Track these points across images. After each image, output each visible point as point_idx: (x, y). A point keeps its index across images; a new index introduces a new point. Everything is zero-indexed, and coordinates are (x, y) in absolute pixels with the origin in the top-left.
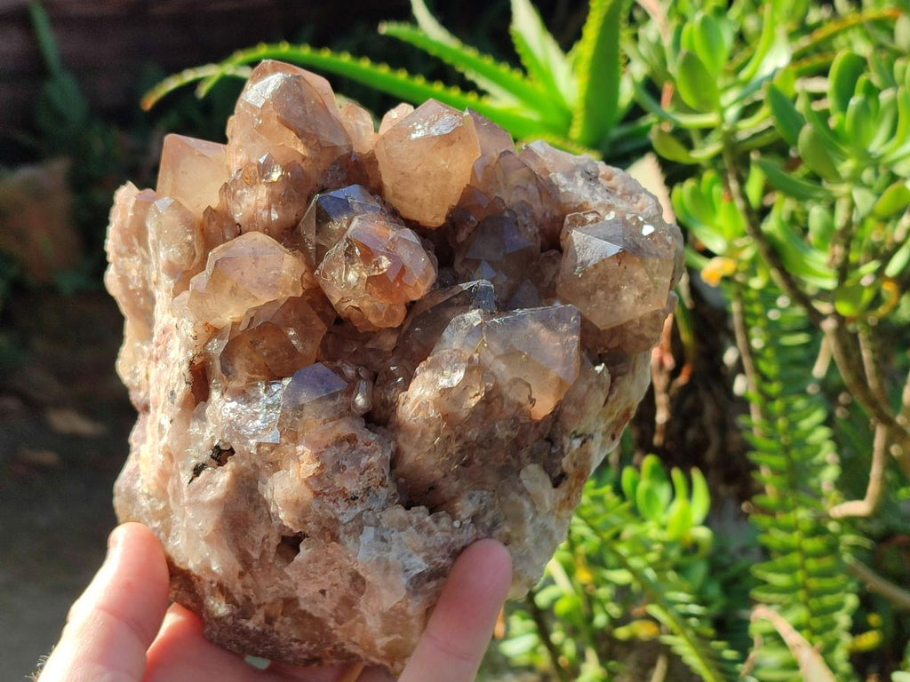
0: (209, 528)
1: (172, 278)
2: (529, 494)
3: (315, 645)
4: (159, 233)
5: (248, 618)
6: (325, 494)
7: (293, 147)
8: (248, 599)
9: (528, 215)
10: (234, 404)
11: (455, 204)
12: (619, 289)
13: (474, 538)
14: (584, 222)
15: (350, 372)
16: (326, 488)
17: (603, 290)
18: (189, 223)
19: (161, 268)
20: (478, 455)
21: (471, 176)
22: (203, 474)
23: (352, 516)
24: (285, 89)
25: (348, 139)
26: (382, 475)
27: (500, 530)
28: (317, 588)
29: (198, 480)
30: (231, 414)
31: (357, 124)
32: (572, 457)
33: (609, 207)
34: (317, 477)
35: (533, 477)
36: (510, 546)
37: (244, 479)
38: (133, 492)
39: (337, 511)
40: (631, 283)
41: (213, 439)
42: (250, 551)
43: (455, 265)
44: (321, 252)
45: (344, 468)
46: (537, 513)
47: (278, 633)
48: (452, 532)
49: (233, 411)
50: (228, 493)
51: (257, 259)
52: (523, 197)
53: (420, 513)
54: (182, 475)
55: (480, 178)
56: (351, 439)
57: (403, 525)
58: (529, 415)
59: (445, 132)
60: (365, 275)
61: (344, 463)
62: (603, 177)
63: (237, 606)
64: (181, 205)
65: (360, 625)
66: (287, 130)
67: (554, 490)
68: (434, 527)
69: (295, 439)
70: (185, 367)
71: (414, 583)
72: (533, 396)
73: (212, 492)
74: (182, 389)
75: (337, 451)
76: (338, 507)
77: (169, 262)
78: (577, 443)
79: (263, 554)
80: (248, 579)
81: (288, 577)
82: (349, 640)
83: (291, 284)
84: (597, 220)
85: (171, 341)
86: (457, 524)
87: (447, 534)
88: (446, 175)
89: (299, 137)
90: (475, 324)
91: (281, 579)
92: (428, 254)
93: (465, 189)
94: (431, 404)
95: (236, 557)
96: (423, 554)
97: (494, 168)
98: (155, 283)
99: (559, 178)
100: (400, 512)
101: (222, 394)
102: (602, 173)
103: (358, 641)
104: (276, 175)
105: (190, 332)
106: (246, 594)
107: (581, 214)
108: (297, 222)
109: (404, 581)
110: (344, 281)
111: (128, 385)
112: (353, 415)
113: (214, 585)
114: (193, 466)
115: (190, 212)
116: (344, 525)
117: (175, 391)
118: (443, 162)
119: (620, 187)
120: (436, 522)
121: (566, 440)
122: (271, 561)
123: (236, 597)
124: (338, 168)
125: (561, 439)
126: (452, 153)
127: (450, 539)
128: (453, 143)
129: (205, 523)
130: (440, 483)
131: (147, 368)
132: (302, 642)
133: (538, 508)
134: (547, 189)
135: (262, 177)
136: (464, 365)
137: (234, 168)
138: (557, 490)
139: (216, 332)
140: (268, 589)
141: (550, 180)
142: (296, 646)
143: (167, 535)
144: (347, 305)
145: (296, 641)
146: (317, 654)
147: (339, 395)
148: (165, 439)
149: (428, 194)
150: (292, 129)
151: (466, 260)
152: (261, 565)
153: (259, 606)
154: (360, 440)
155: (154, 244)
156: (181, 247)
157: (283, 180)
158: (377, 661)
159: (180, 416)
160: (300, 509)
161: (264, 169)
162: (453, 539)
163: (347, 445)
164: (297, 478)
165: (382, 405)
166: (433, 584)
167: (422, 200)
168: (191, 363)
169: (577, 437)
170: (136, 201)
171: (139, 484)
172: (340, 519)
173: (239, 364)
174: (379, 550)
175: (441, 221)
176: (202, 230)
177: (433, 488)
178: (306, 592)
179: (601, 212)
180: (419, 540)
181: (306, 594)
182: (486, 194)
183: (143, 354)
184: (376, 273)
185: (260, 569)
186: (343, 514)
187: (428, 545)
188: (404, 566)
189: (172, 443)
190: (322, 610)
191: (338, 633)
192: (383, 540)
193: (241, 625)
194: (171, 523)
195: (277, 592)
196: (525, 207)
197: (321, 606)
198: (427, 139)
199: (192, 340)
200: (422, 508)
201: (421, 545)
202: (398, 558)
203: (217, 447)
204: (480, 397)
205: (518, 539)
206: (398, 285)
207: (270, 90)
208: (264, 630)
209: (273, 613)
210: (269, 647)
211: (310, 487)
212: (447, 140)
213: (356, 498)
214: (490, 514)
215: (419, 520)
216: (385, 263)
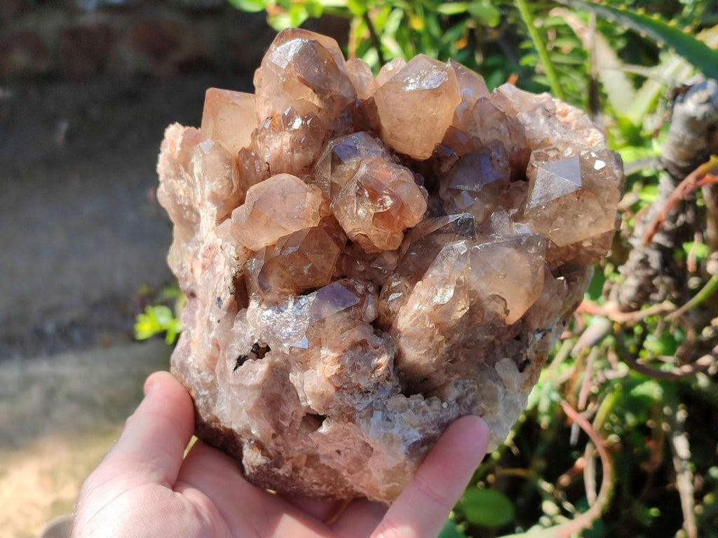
0: (251, 404)
1: (215, 206)
2: (501, 380)
3: (331, 487)
4: (205, 170)
5: (279, 468)
6: (344, 388)
7: (310, 100)
8: (279, 454)
9: (501, 150)
10: (269, 312)
11: (440, 142)
12: (577, 216)
13: (457, 415)
14: (546, 158)
15: (360, 288)
16: (344, 384)
17: (562, 217)
18: (228, 161)
19: (206, 197)
20: (462, 353)
21: (454, 119)
22: (245, 364)
23: (365, 406)
24: (304, 53)
25: (353, 89)
26: (388, 372)
27: (478, 406)
28: (334, 449)
29: (240, 368)
30: (268, 321)
31: (360, 77)
32: (534, 347)
33: (567, 144)
34: (338, 376)
35: (505, 368)
36: (484, 417)
37: (278, 370)
38: (186, 366)
39: (354, 402)
40: (587, 212)
41: (253, 338)
42: (281, 421)
43: (440, 193)
44: (334, 189)
45: (359, 369)
46: (506, 393)
47: (302, 479)
48: (441, 411)
49: (269, 318)
50: (265, 380)
51: (285, 197)
52: (496, 136)
53: (417, 399)
54: (228, 362)
55: (460, 119)
56: (363, 343)
57: (403, 409)
58: (504, 321)
59: (434, 87)
60: (372, 211)
61: (359, 363)
62: (559, 113)
63: (271, 458)
64: (220, 146)
65: (367, 475)
66: (306, 87)
67: (520, 374)
68: (427, 408)
69: (319, 343)
70: (230, 281)
71: (411, 449)
72: (507, 308)
73: (253, 378)
74: (227, 298)
75: (353, 355)
76: (355, 398)
77: (213, 192)
78: (539, 336)
79: (292, 422)
80: (279, 439)
81: (311, 440)
82: (357, 484)
83: (311, 214)
84: (558, 157)
85: (217, 257)
86: (445, 405)
87: (437, 413)
88: (434, 120)
89: (315, 92)
90: (462, 253)
91: (306, 441)
92: (420, 189)
93: (448, 129)
94: (427, 317)
95: (271, 425)
96: (418, 429)
97: (472, 112)
98: (200, 205)
99: (524, 117)
100: (402, 399)
101: (260, 304)
102: (559, 110)
103: (365, 486)
104: (297, 123)
105: (233, 253)
106: (278, 450)
107: (543, 150)
108: (314, 162)
109: (403, 448)
110: (355, 215)
111: (177, 276)
112: (364, 323)
113: (252, 442)
114: (237, 357)
115: (228, 152)
116: (359, 412)
117: (222, 299)
118: (431, 110)
119: (574, 123)
120: (429, 405)
121: (530, 335)
122: (298, 428)
123: (270, 451)
124: (346, 115)
125: (527, 335)
126: (439, 102)
127: (439, 416)
128: (440, 94)
129: (248, 401)
130: (433, 376)
131: (192, 264)
132: (320, 485)
133: (508, 390)
134: (516, 128)
135: (286, 125)
136: (453, 286)
137: (263, 116)
138: (522, 374)
139: (253, 254)
140: (296, 448)
141: (517, 120)
142: (316, 488)
143: (215, 401)
144: (356, 233)
145: (316, 484)
146: (332, 493)
147: (353, 307)
148: (213, 334)
149: (418, 135)
150: (309, 86)
151: (449, 189)
152: (291, 431)
153: (288, 459)
154: (370, 344)
155: (199, 177)
156: (222, 181)
157: (303, 128)
158: (379, 500)
159: (226, 317)
160: (325, 399)
161: (288, 120)
162: (441, 416)
163: (360, 349)
164: (323, 377)
165: (386, 313)
166: (425, 448)
167: (414, 139)
168: (234, 278)
169: (539, 332)
170: (183, 140)
171: (190, 360)
172: (356, 408)
173: (273, 281)
174: (385, 427)
175: (428, 155)
176: (238, 165)
177: (426, 379)
178: (325, 450)
179: (560, 148)
180: (417, 419)
181: (325, 452)
182: (466, 134)
183: (188, 252)
184: (381, 210)
185: (289, 434)
186: (358, 403)
187: (423, 422)
188: (404, 437)
189: (220, 339)
190: (337, 464)
191: (349, 479)
192: (388, 420)
193: (274, 472)
194: (217, 392)
195: (302, 450)
196: (498, 144)
197: (336, 461)
198: (419, 91)
199: (235, 261)
200: (419, 395)
201: (418, 421)
202: (400, 433)
203: (257, 344)
204: (466, 311)
205: (491, 412)
206: (398, 218)
207: (291, 54)
208: (291, 476)
209: (298, 465)
210: (294, 487)
211: (333, 383)
212: (435, 93)
213: (368, 392)
214: (471, 396)
215: (416, 404)
216: (389, 202)
